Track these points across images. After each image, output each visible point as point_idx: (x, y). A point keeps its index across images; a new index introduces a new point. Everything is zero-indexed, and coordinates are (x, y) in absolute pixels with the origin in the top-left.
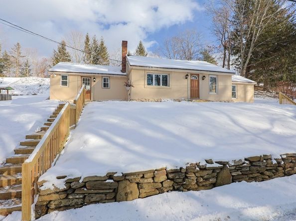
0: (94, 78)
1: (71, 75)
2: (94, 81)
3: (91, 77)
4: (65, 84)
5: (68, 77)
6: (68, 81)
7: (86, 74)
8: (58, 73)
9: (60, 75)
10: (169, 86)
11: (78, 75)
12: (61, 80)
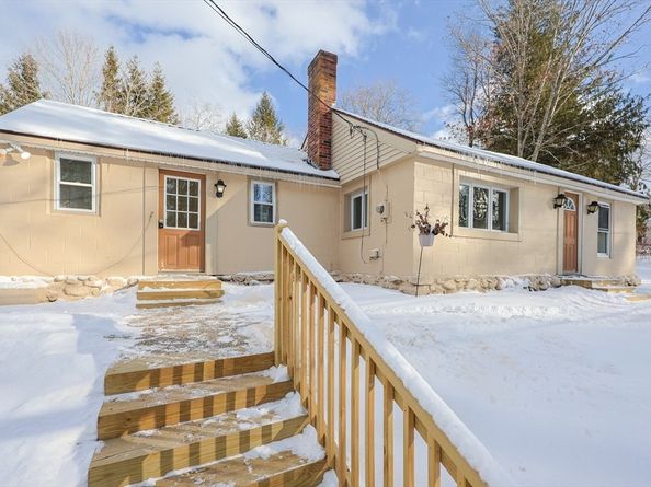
0: (221, 183)
1: (110, 160)
2: (219, 195)
3: (203, 178)
4: (77, 197)
5: (94, 167)
6: (94, 186)
7: (184, 163)
8: (41, 146)
9: (51, 154)
10: (513, 230)
11: (146, 165)
12: (58, 180)
